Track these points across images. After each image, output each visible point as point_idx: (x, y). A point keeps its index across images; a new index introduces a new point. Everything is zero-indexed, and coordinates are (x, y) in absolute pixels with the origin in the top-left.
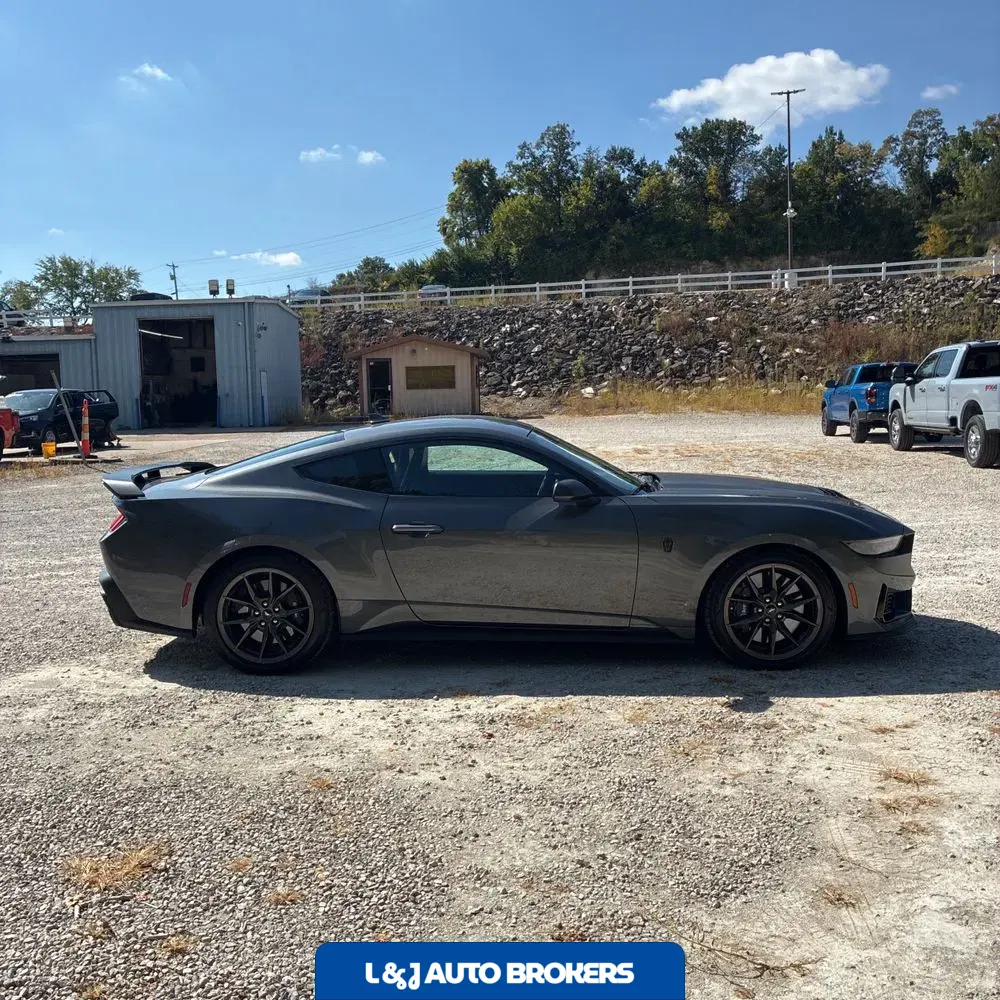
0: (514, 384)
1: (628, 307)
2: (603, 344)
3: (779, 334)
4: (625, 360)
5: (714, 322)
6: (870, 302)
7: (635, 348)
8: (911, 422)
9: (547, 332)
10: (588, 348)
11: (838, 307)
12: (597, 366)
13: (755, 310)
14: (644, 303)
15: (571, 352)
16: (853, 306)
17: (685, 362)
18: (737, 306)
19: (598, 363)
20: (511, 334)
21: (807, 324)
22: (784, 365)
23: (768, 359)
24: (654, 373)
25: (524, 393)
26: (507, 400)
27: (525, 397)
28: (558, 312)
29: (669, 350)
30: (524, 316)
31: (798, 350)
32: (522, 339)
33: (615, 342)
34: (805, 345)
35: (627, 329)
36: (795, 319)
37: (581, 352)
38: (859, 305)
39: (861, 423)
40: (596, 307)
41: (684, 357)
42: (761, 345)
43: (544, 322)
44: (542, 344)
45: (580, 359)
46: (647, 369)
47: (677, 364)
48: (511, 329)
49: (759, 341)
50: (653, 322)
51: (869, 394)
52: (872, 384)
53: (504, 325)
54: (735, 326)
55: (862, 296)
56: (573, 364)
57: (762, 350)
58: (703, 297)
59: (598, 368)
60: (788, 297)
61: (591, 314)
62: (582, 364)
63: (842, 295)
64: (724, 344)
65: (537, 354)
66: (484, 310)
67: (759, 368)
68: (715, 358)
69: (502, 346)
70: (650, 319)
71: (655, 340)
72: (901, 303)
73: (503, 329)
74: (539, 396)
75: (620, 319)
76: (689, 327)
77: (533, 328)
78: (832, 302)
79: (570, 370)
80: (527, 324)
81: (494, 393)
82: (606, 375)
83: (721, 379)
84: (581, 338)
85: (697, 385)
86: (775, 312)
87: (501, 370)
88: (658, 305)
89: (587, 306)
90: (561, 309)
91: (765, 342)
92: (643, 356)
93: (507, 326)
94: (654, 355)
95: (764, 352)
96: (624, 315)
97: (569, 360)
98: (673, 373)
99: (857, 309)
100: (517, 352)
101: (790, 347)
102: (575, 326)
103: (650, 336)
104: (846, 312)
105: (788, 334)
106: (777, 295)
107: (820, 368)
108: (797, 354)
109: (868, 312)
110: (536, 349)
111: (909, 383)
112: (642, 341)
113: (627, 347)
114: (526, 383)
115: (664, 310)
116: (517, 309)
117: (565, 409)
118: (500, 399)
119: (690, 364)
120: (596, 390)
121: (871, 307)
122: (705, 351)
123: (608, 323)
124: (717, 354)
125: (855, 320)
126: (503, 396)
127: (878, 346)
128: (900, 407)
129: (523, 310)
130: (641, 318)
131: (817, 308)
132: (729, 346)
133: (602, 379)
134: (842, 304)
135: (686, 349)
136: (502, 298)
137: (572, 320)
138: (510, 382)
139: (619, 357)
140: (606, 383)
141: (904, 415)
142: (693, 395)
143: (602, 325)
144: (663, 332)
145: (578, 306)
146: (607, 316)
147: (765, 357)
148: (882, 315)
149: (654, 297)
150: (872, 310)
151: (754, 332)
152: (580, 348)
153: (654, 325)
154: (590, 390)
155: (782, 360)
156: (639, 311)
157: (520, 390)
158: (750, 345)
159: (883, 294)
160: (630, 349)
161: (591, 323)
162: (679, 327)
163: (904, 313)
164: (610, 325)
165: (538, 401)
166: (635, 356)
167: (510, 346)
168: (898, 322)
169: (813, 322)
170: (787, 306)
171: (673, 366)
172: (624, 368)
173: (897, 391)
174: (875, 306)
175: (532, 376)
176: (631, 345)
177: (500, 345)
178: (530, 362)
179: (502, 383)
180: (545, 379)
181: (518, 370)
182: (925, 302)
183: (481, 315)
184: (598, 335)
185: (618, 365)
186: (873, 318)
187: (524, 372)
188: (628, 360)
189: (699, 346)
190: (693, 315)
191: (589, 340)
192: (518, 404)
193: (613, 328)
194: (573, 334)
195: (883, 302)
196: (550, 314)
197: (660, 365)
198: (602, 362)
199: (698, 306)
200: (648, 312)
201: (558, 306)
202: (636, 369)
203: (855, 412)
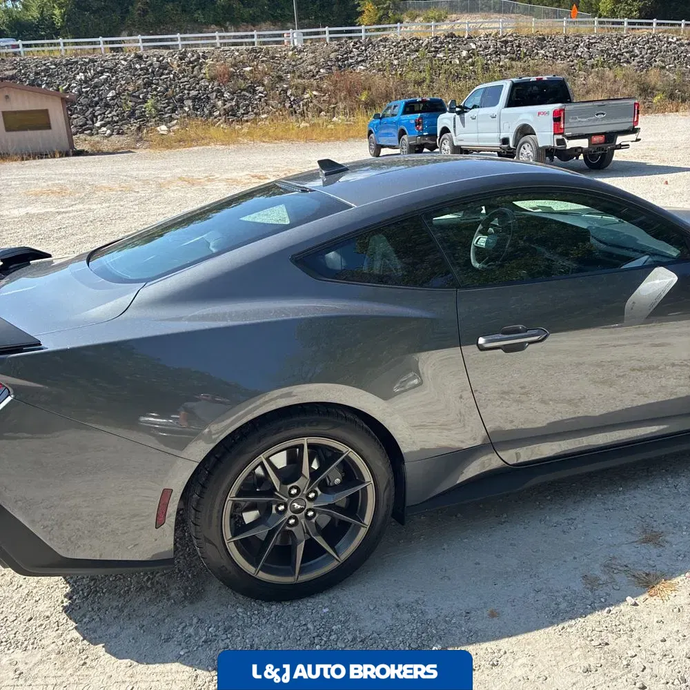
0: (98, 124)
1: (181, 59)
2: (166, 90)
3: (299, 81)
4: (185, 102)
5: (251, 71)
6: (358, 55)
7: (193, 93)
8: (460, 143)
9: (117, 79)
10: (155, 93)
11: (338, 60)
12: (165, 107)
13: (278, 62)
14: (193, 56)
15: (141, 97)
16: (347, 59)
17: (234, 103)
18: (264, 59)
19: (165, 105)
20: (86, 82)
21: (317, 72)
22: (306, 104)
23: (294, 100)
24: (211, 114)
25: (109, 132)
26: (96, 138)
27: (111, 135)
28: (123, 62)
29: (220, 94)
30: (94, 65)
31: (315, 93)
32: (96, 86)
33: (175, 87)
34: (319, 89)
35: (184, 77)
36: (308, 69)
37: (149, 96)
38: (352, 58)
39: (410, 145)
40: (155, 59)
41: (232, 99)
42: (287, 89)
43: (113, 71)
44: (115, 89)
45: (150, 102)
46: (205, 110)
47: (228, 105)
48: (86, 77)
49: (285, 86)
50: (203, 71)
51: (418, 123)
52: (419, 115)
53: (78, 74)
54: (266, 74)
55: (351, 51)
56: (144, 106)
57: (289, 94)
58: (238, 51)
59: (166, 109)
60: (300, 52)
61: (151, 65)
62: (153, 106)
63: (339, 50)
64: (260, 89)
65: (112, 99)
66: (58, 61)
67: (289, 107)
68: (256, 100)
69: (80, 93)
70: (201, 69)
71: (208, 86)
72: (379, 57)
73: (78, 77)
74: (123, 133)
75: (176, 70)
76: (232, 75)
77: (104, 77)
78: (332, 56)
79: (144, 112)
80: (98, 73)
81: (82, 132)
82: (174, 115)
83: (263, 116)
84: (148, 84)
85: (247, 121)
86: (293, 63)
87: (83, 112)
88: (205, 57)
89: (148, 57)
90: (125, 60)
91: (290, 87)
92: (200, 99)
93: (81, 74)
94: (208, 98)
95: (291, 95)
96: (179, 66)
97: (140, 103)
98: (226, 113)
99: (351, 61)
100: (94, 97)
101: (308, 90)
102: (140, 75)
103: (202, 83)
104: (343, 63)
105: (306, 81)
106: (292, 50)
107: (333, 106)
108: (315, 95)
109: (358, 63)
110: (110, 94)
111: (459, 113)
112: (197, 86)
113: (186, 92)
114: (109, 123)
115: (209, 61)
116: (87, 60)
117: (147, 144)
118: (89, 138)
119: (237, 105)
120: (169, 127)
121: (359, 59)
122: (247, 94)
123: (166, 72)
124: (257, 97)
125: (350, 69)
126: (92, 135)
127: (370, 89)
128: (449, 132)
129: (93, 61)
130: (193, 68)
131: (323, 60)
132: (264, 90)
133: (171, 119)
134: (340, 57)
135: (233, 93)
136: (71, 50)
137: (136, 69)
138: (93, 123)
139: (181, 100)
140: (175, 121)
141: (454, 137)
142: (245, 130)
143: (162, 74)
144: (212, 79)
145: (140, 57)
146: (164, 67)
147: (292, 98)
148: (368, 66)
149: (200, 50)
150: (361, 61)
151: (280, 79)
152: (148, 92)
153: (205, 74)
154: (163, 128)
155: (305, 100)
156: (190, 62)
157: (104, 129)
158: (280, 89)
159: (366, 50)
160: (189, 94)
161: (153, 72)
162: (224, 75)
163: (382, 64)
164: (168, 74)
165: (122, 138)
166: (194, 99)
167: (87, 92)
168: (380, 70)
169: (322, 70)
170: (301, 58)
171: (225, 107)
172: (187, 109)
173: (444, 120)
174: (363, 58)
175: (112, 117)
176: (189, 90)
177: (79, 91)
178: (107, 105)
179: (86, 124)
180: (124, 119)
181: (99, 112)
182: (395, 56)
183: (55, 65)
184: (160, 82)
185: (182, 107)
186: (362, 67)
187: (104, 113)
188: (189, 103)
189: (242, 90)
190: (234, 65)
191: (154, 86)
192: (105, 141)
193: (172, 76)
194: (140, 82)
195: (366, 56)
196: (117, 64)
197: (214, 106)
198: (168, 104)
199: (235, 59)
200: (197, 63)
201: (122, 57)
202: (197, 110)
203: (405, 137)
